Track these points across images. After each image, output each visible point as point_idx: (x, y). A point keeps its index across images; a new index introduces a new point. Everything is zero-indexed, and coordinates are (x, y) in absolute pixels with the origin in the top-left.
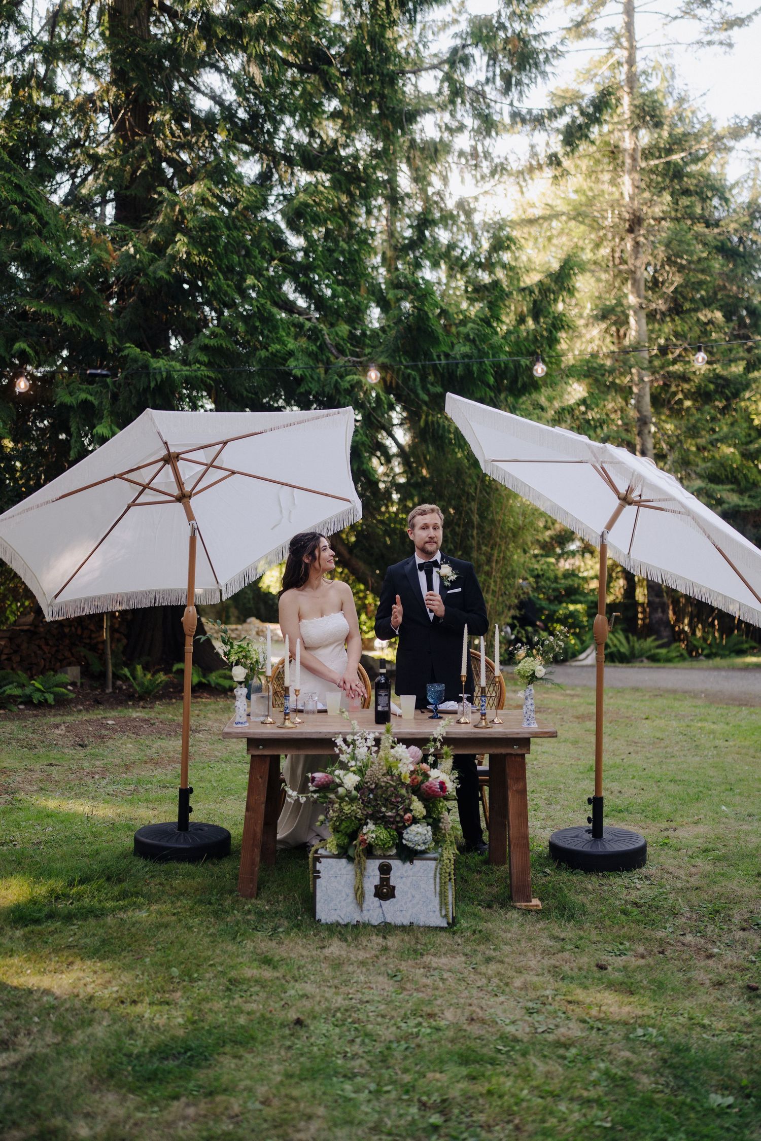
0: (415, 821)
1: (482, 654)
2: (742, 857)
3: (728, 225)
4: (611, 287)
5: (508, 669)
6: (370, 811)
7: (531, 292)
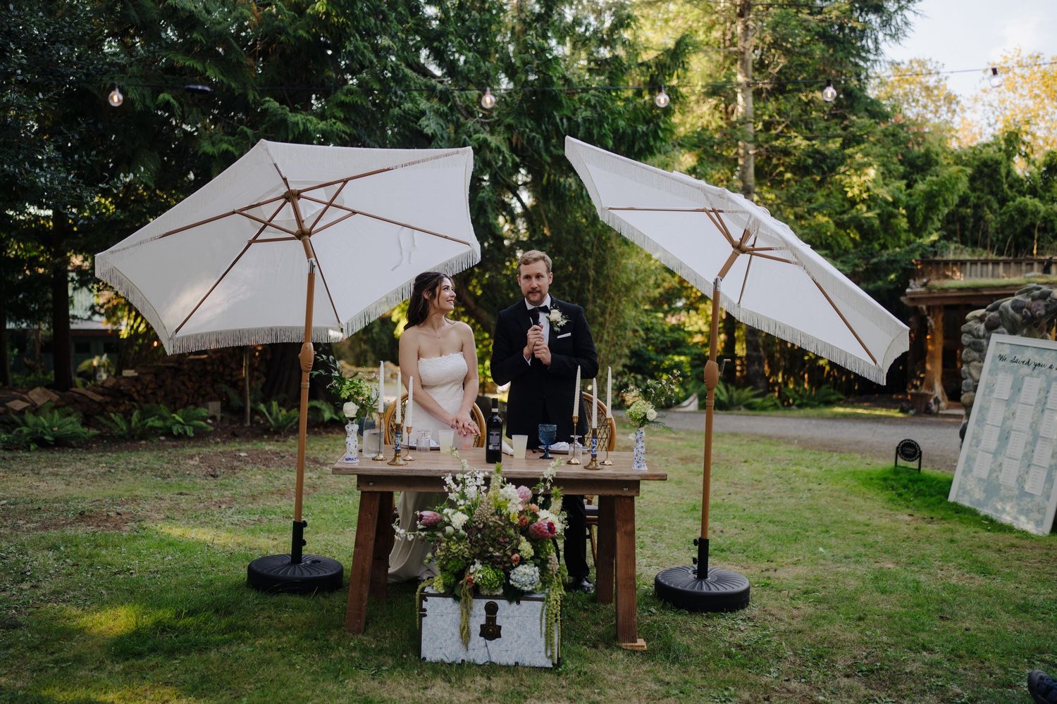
0: (522, 561)
1: (595, 397)
2: (843, 599)
3: (830, 11)
4: (720, 66)
5: (620, 413)
6: (477, 550)
7: (649, 67)
